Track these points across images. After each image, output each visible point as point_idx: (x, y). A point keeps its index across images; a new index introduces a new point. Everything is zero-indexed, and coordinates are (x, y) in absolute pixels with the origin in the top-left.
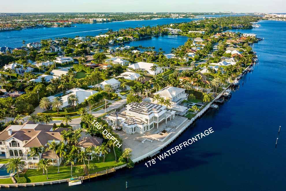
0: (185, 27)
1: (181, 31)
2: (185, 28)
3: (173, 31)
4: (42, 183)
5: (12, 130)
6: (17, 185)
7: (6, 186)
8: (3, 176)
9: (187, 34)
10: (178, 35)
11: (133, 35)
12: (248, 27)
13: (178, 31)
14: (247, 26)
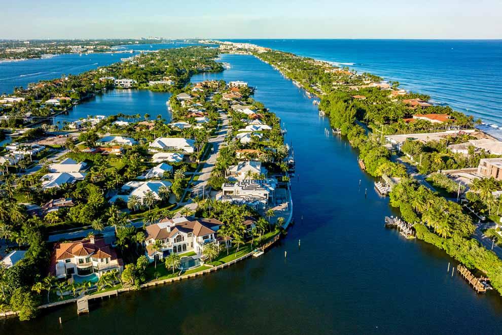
0: (138, 74)
1: (136, 82)
2: (139, 77)
3: (123, 83)
4: (235, 261)
5: (171, 226)
6: (216, 268)
7: (206, 272)
8: (193, 267)
9: (147, 86)
10: (132, 88)
11: (68, 95)
12: (219, 69)
13: (131, 82)
14: (217, 68)
